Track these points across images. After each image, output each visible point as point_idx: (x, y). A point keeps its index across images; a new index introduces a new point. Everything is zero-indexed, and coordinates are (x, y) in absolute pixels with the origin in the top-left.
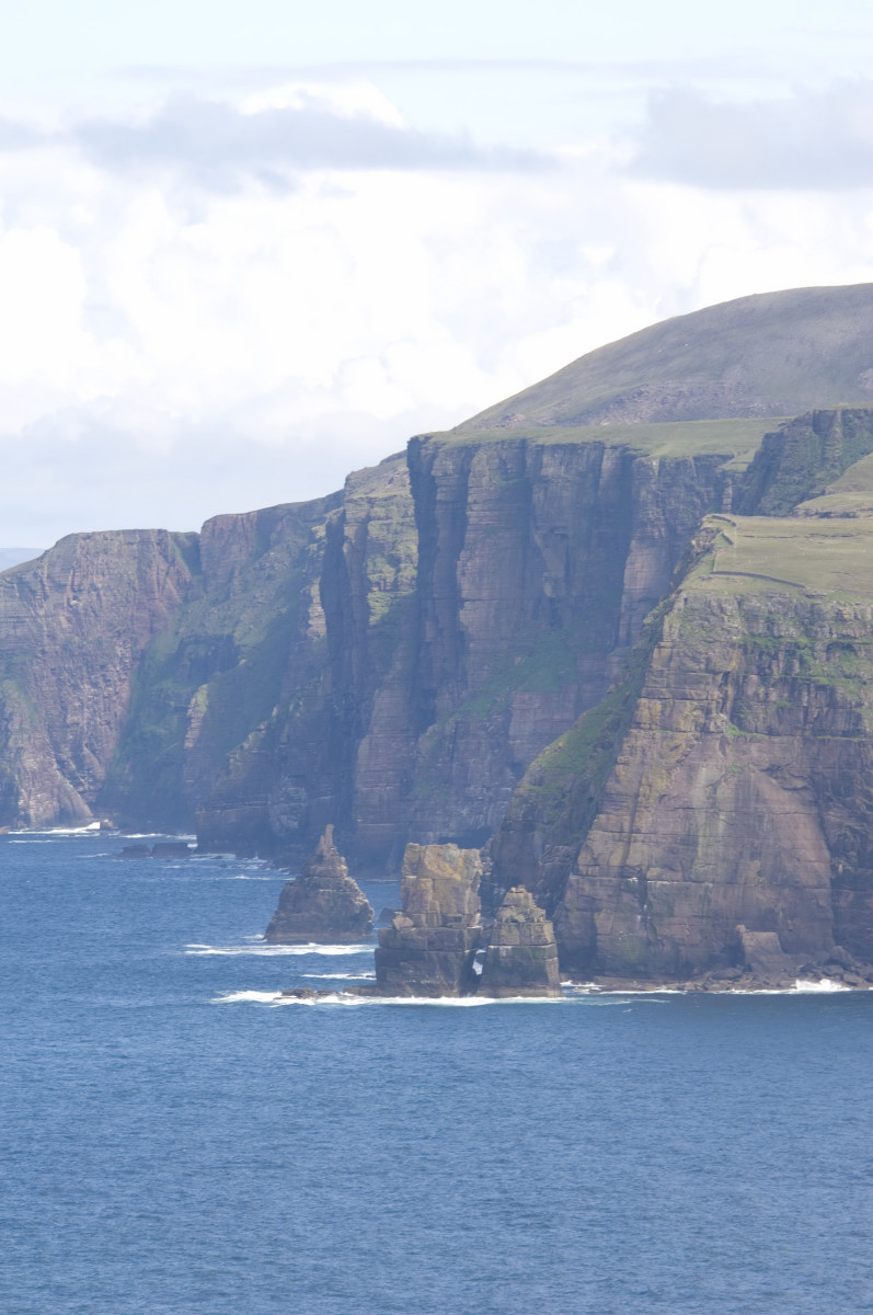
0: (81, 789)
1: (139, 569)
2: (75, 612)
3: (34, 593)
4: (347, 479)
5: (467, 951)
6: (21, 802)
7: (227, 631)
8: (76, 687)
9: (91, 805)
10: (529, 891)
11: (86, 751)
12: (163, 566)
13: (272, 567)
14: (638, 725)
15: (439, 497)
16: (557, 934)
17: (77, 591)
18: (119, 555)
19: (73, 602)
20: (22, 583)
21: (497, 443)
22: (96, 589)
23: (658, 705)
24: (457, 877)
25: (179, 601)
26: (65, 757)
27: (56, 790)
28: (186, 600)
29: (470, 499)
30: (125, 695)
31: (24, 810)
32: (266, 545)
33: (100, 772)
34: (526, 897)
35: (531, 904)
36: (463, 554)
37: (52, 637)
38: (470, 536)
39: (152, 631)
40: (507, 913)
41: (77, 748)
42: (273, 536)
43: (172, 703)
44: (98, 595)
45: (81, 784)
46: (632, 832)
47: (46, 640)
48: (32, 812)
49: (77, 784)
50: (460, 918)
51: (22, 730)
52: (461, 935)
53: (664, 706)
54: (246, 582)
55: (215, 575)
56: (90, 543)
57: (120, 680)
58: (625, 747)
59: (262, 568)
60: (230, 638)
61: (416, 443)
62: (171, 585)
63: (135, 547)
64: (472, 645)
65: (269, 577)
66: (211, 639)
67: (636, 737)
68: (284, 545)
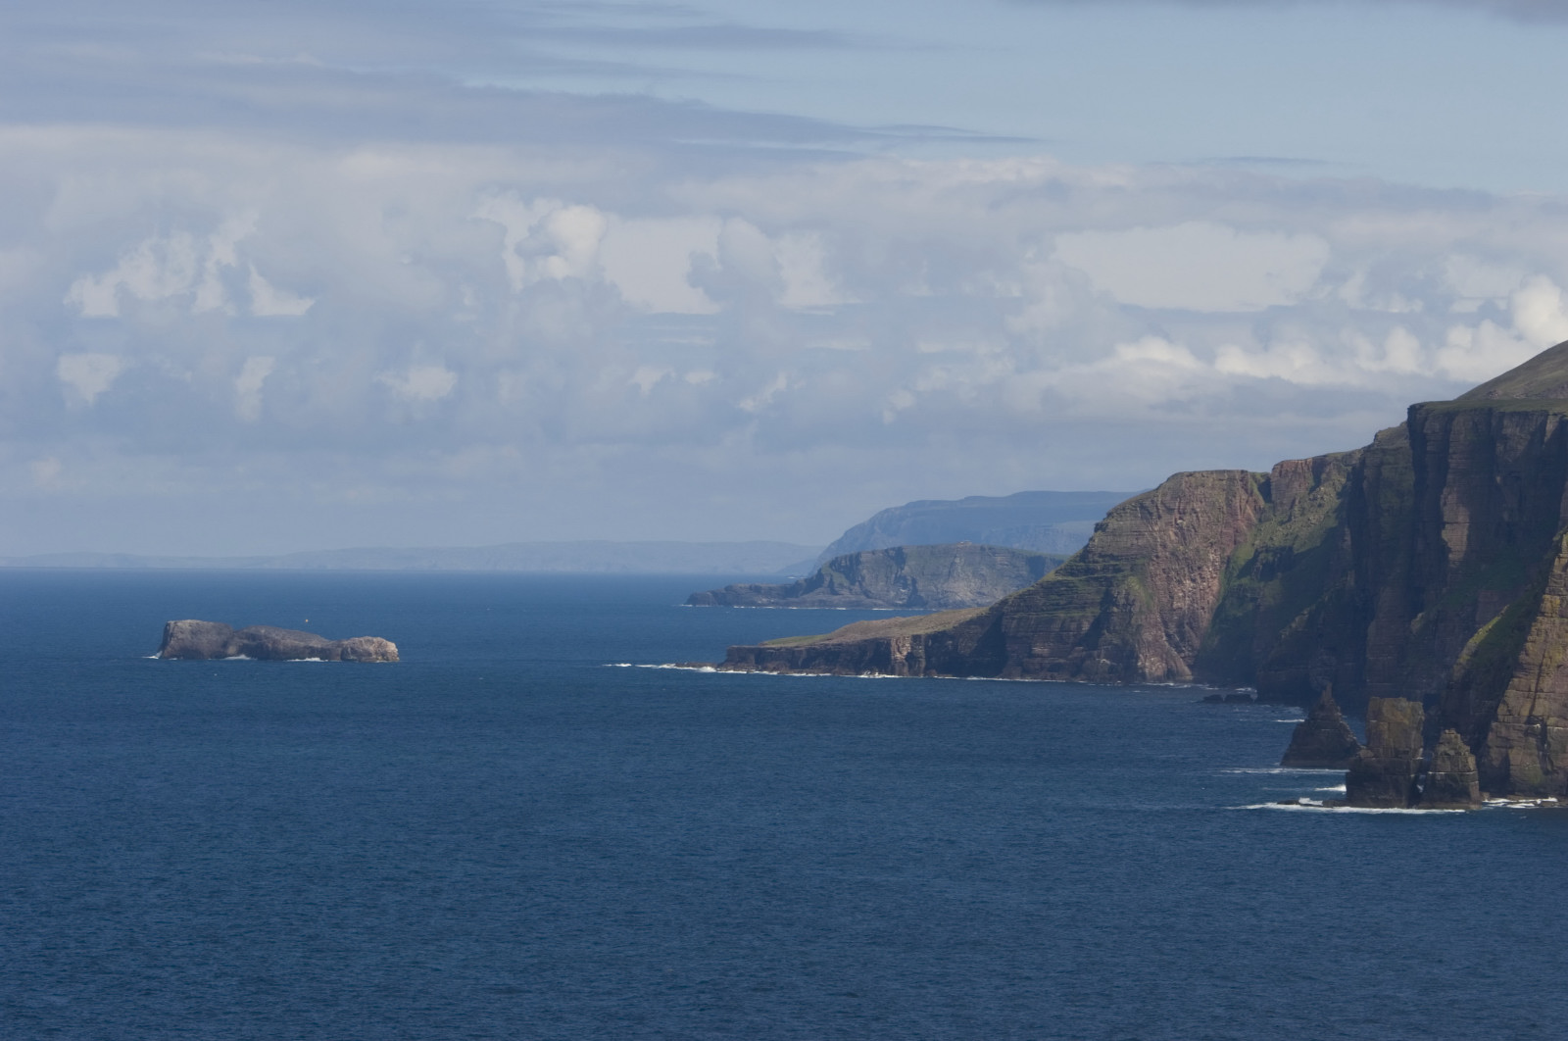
0: (1183, 655)
1: (1227, 498)
2: (1181, 528)
3: (1151, 514)
4: (1376, 436)
5: (1413, 776)
6: (1139, 664)
7: (1289, 544)
8: (1180, 582)
9: (1189, 666)
10: (1458, 733)
11: (1187, 628)
12: (1244, 497)
13: (1322, 498)
14: (1543, 614)
15: (1428, 448)
16: (1478, 764)
17: (1182, 513)
18: (1213, 488)
19: (1179, 521)
20: (1142, 507)
21: (1471, 411)
22: (1196, 513)
23: (1557, 599)
24: (1406, 722)
25: (1254, 519)
26: (1171, 632)
27: (1164, 656)
28: (1260, 521)
29: (1451, 451)
30: (1215, 588)
31: (1141, 668)
32: (1318, 482)
33: (1197, 643)
34: (1456, 737)
35: (1460, 742)
36: (1445, 491)
37: (1164, 546)
38: (1450, 477)
39: (1235, 543)
40: (1442, 749)
41: (1180, 625)
42: (1324, 476)
43: (1249, 595)
44: (1197, 516)
45: (1183, 651)
46: (1536, 691)
47: (1159, 548)
48: (1147, 671)
49: (1180, 652)
50: (1408, 752)
51: (1141, 612)
52: (1408, 764)
53: (1562, 600)
54: (1304, 509)
55: (1282, 503)
56: (1192, 479)
57: (1212, 577)
58: (1533, 629)
59: (1315, 499)
60: (1291, 548)
61: (1413, 410)
62: (1249, 510)
63: (1224, 482)
64: (1450, 556)
65: (1320, 505)
66: (1277, 549)
67: (1541, 622)
68: (1331, 483)
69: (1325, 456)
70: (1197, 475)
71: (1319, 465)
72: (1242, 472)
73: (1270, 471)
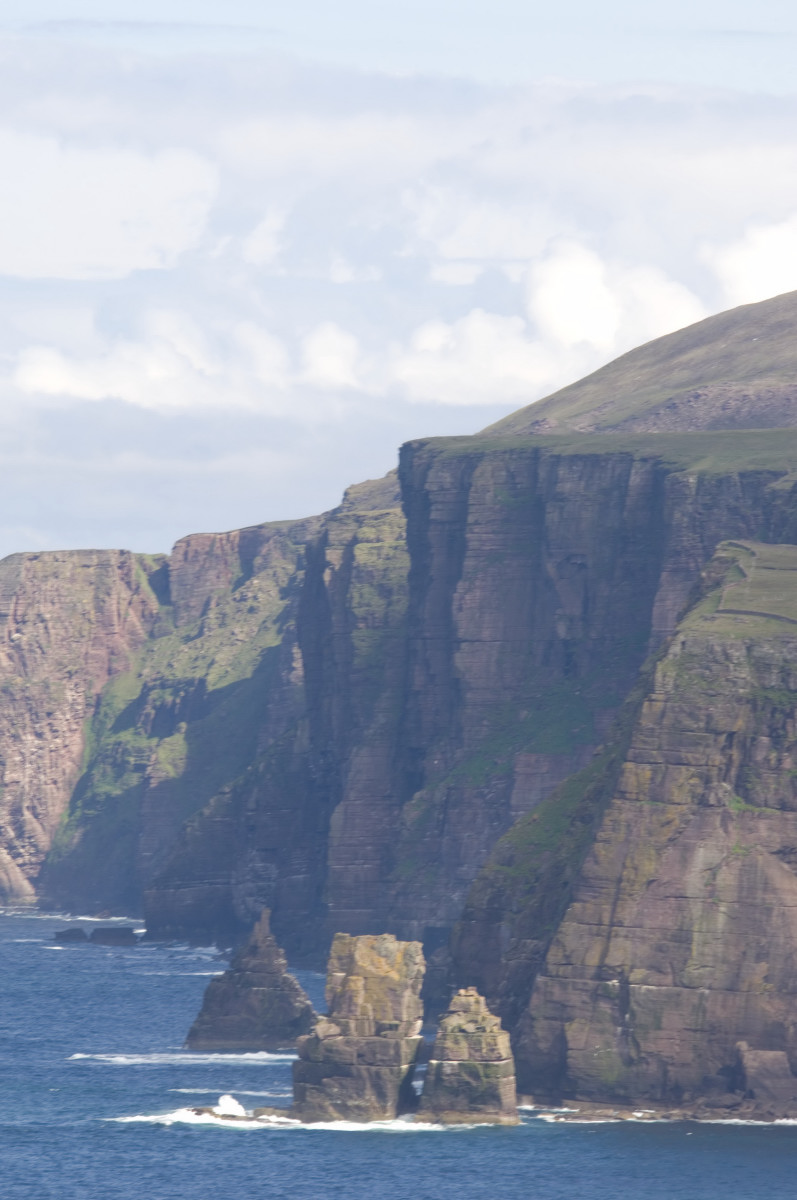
0: (20, 861)
1: (96, 598)
2: (18, 647)
4: (346, 494)
5: (405, 1066)
7: (199, 674)
8: (16, 738)
9: (31, 880)
10: (481, 993)
11: (28, 815)
12: (126, 594)
13: (255, 598)
14: (623, 795)
15: (434, 516)
16: (515, 1047)
17: (22, 621)
18: (72, 580)
19: (15, 636)
21: (505, 452)
22: (43, 621)
23: (647, 771)
24: (395, 976)
25: (143, 635)
28: (152, 635)
29: (471, 519)
30: (76, 749)
32: (249, 571)
33: (44, 841)
34: (477, 1002)
35: (484, 1010)
36: (460, 585)
38: (469, 563)
39: (110, 671)
40: (453, 1021)
41: (16, 811)
42: (258, 561)
43: (132, 760)
44: (46, 628)
45: (20, 855)
46: (612, 924)
49: (15, 855)
50: (397, 1026)
52: (397, 1046)
53: (655, 772)
54: (224, 615)
55: (187, 607)
56: (37, 564)
57: (71, 730)
58: (607, 821)
59: (243, 599)
60: (202, 682)
61: (408, 451)
62: (133, 617)
63: (91, 570)
64: (469, 695)
65: (252, 610)
66: (179, 682)
67: (620, 809)
68: (271, 572)
69: (260, 527)
70: (46, 558)
71: (250, 544)
72: (122, 553)
73: (167, 551)
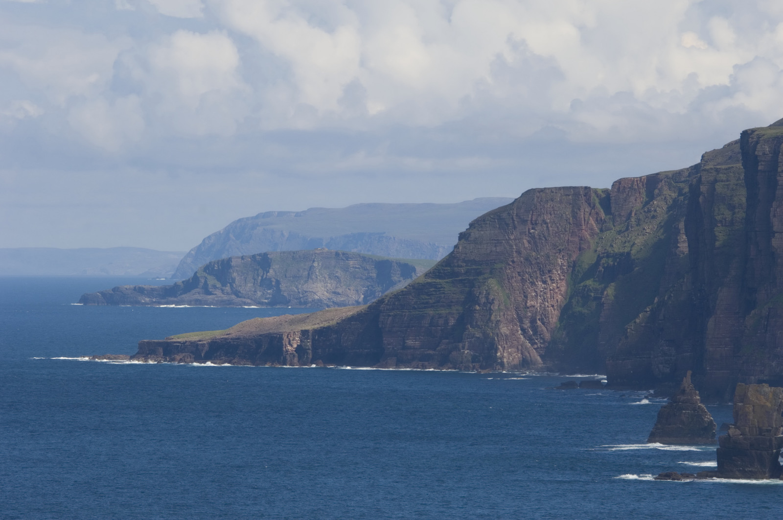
1: (573, 211)
2: (533, 237)
3: (508, 225)
4: (703, 157)
8: (533, 283)
9: (541, 356)
12: (588, 209)
15: (760, 168)
17: (535, 224)
18: (561, 202)
19: (532, 231)
20: (500, 219)
22: (546, 223)
25: (597, 231)
26: (526, 327)
27: (520, 347)
28: (601, 230)
29: (779, 170)
30: (563, 289)
31: (500, 359)
32: (652, 197)
33: (547, 336)
37: (519, 252)
38: (779, 192)
39: (580, 249)
41: (533, 321)
43: (592, 294)
44: (547, 227)
45: (536, 344)
47: (515, 255)
49: (533, 344)
51: (499, 310)
54: (639, 220)
55: (620, 216)
56: (542, 195)
57: (560, 280)
60: (628, 254)
61: (746, 135)
62: (592, 221)
63: (570, 197)
64: (779, 260)
65: (653, 217)
66: (616, 255)
69: (657, 174)
72: (586, 188)
73: (610, 188)
